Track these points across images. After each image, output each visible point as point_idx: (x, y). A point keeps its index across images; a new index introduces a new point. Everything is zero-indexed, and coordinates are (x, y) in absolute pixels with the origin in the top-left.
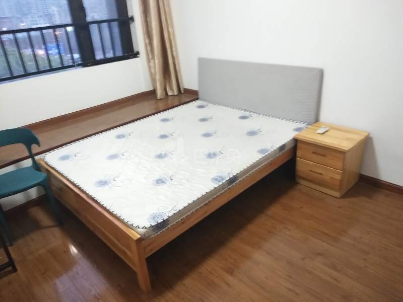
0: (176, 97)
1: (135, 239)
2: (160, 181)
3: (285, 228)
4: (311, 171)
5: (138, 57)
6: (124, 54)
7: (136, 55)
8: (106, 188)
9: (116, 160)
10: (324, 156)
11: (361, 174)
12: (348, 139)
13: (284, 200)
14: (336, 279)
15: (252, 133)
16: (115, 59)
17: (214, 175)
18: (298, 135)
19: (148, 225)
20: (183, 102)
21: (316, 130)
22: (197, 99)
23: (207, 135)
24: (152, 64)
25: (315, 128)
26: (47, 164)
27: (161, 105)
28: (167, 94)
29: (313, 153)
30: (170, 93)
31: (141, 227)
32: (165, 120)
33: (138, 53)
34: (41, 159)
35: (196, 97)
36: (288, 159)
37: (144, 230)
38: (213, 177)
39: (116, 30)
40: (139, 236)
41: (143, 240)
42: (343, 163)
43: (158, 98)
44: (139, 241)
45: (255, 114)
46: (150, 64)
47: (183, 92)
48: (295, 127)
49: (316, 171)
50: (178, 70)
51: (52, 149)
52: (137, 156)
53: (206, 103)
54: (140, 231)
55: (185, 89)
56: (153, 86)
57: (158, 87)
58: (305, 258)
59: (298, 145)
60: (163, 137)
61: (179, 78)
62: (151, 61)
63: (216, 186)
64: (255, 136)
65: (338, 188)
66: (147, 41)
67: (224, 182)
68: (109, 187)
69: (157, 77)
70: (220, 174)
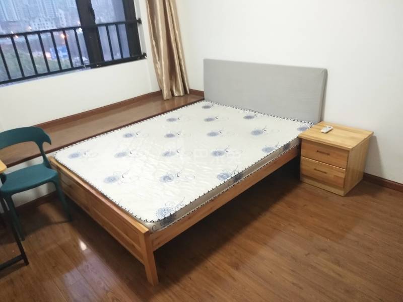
0: (182, 98)
1: (144, 232)
2: (167, 178)
3: (290, 225)
4: (315, 169)
5: (145, 58)
6: (131, 55)
7: (142, 56)
8: (115, 184)
9: (124, 158)
10: (328, 154)
11: (364, 173)
12: (352, 138)
13: (289, 198)
14: (339, 274)
15: (257, 133)
16: (123, 60)
17: (220, 172)
18: (301, 134)
19: (156, 219)
20: (189, 102)
21: (320, 129)
22: (204, 99)
23: (213, 134)
24: (158, 65)
25: (319, 127)
26: (57, 161)
27: (167, 106)
28: (173, 94)
29: (318, 151)
30: (176, 94)
31: (149, 221)
32: (171, 120)
33: (145, 54)
34: (51, 157)
35: (202, 98)
36: (292, 158)
37: (152, 224)
38: (219, 174)
39: (124, 33)
40: (147, 230)
41: (151, 233)
42: (347, 161)
43: (165, 99)
44: (148, 234)
45: (260, 114)
46: (157, 65)
47: (188, 93)
48: (300, 127)
49: (320, 169)
50: (184, 71)
51: (63, 147)
52: (144, 154)
53: (212, 104)
54: (149, 224)
55: (190, 90)
56: (159, 86)
57: (165, 88)
58: (309, 254)
59: (303, 143)
60: (170, 136)
61: (185, 79)
62: (158, 62)
63: (222, 182)
64: (261, 135)
65: (342, 186)
66: (154, 43)
67: (229, 178)
68: (118, 184)
69: (164, 78)
70: (225, 172)
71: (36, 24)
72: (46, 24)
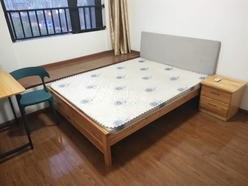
0: (126, 55)
1: (106, 134)
2: (119, 103)
3: (192, 136)
4: (209, 104)
5: (105, 29)
6: (97, 27)
7: (104, 28)
8: (87, 104)
9: (92, 89)
10: (219, 95)
11: (239, 108)
12: (234, 86)
13: (191, 120)
14: (223, 168)
15: (173, 79)
16: (92, 30)
17: (151, 101)
18: (202, 81)
19: (113, 127)
20: (130, 58)
21: (214, 79)
22: (139, 57)
23: (146, 78)
26: (52, 89)
27: (116, 60)
28: (120, 53)
29: (212, 93)
30: (122, 53)
31: (109, 127)
32: (120, 68)
33: (105, 27)
34: (48, 86)
35: (139, 56)
36: (195, 96)
37: (111, 129)
38: (151, 102)
39: (93, 13)
40: (108, 133)
41: (110, 135)
42: (230, 100)
43: (116, 55)
44: (108, 135)
45: (175, 68)
46: (112, 34)
47: (130, 52)
48: (201, 77)
49: (212, 104)
50: (128, 38)
51: (55, 80)
52: (104, 87)
53: (144, 60)
54: (109, 129)
55: (131, 51)
56: (113, 47)
57: (116, 48)
58: (204, 155)
59: (202, 87)
60: (119, 78)
61: (129, 44)
62: (113, 32)
63: (153, 108)
64: (176, 81)
65: (226, 115)
66: (111, 20)
67: (157, 106)
68: (89, 104)
69: (116, 42)
70: (155, 101)
71: (34, 6)
72: (39, 6)
